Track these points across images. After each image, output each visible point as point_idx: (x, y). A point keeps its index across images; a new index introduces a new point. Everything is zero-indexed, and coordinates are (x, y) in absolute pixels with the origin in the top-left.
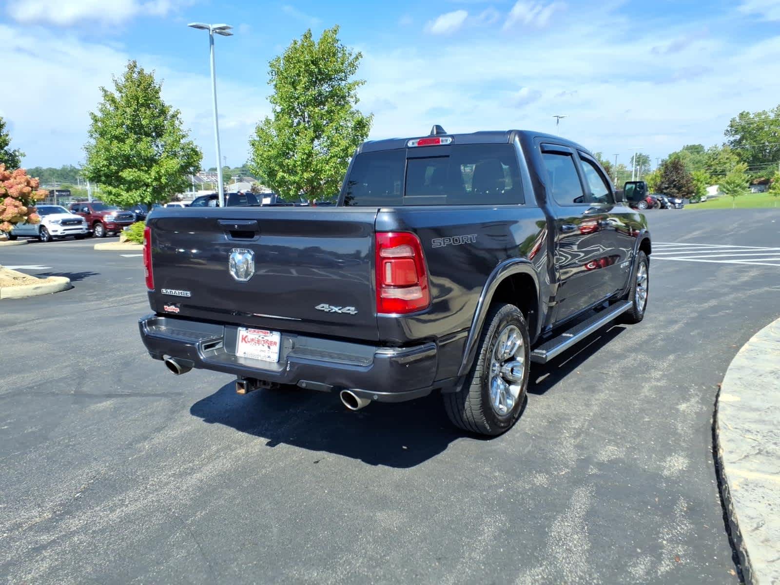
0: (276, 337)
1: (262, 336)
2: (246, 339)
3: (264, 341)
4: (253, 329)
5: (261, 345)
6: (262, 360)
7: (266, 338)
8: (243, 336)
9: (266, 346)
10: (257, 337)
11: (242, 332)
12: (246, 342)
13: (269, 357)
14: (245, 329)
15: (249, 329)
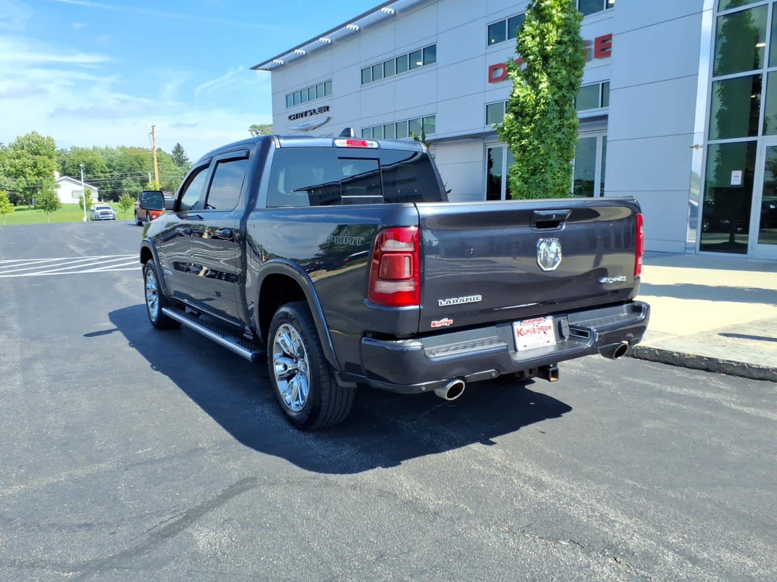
0: (549, 321)
1: (536, 325)
2: (522, 332)
3: (539, 328)
4: (527, 321)
5: (537, 333)
7: (540, 325)
8: (517, 330)
9: (542, 332)
10: (532, 326)
11: (517, 326)
12: (522, 335)
13: (548, 342)
14: (519, 322)
15: (524, 321)
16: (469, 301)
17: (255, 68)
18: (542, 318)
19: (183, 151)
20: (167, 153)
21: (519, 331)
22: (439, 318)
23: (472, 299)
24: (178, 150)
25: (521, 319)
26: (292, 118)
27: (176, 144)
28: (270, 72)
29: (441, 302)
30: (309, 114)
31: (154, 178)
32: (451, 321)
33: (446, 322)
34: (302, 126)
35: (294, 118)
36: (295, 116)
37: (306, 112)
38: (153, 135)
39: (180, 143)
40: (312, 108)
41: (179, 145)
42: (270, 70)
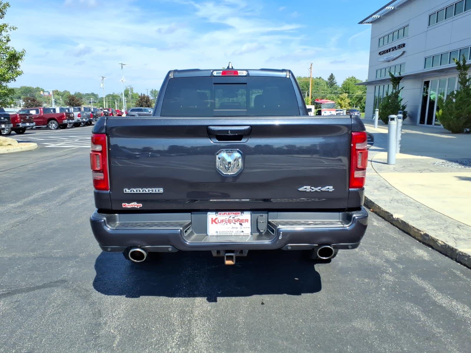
0: (247, 216)
1: (232, 217)
2: (216, 221)
3: (235, 220)
4: (223, 212)
5: (232, 224)
6: (235, 236)
7: (236, 218)
8: (212, 219)
9: (238, 224)
10: (227, 217)
11: (211, 216)
12: (216, 223)
13: (243, 232)
14: (214, 213)
15: (219, 213)
16: (151, 192)
17: (361, 23)
18: (240, 212)
19: (334, 78)
20: (325, 79)
21: (214, 219)
22: (129, 202)
23: (154, 191)
24: (332, 77)
25: (217, 211)
26: (381, 54)
27: (331, 74)
28: (371, 24)
29: (126, 190)
30: (391, 50)
31: (308, 95)
32: (140, 205)
33: (134, 205)
34: (386, 58)
35: (382, 54)
36: (383, 52)
37: (390, 49)
38: (311, 69)
39: (333, 73)
40: (393, 46)
41: (332, 75)
42: (371, 23)
